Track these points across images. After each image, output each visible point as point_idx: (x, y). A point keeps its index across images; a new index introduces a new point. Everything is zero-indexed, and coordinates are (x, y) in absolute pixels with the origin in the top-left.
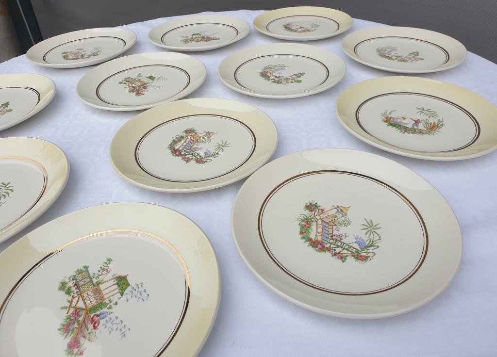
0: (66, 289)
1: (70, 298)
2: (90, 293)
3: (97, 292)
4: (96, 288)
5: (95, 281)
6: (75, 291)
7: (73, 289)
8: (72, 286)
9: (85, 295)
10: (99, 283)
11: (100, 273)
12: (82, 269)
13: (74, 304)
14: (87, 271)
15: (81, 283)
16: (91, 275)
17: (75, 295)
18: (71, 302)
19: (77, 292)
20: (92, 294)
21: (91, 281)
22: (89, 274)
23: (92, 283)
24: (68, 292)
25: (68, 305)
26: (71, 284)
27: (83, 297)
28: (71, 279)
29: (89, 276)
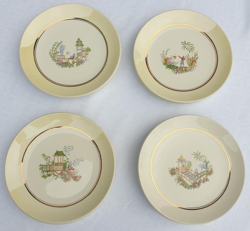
0: (47, 176)
1: (53, 175)
2: (56, 167)
3: (57, 164)
4: (55, 164)
5: (51, 164)
6: (51, 172)
7: (49, 173)
8: (47, 173)
9: (56, 169)
10: (53, 162)
11: (48, 161)
12: (40, 167)
13: (57, 174)
14: (43, 166)
15: (48, 169)
16: (47, 164)
17: (53, 173)
18: (55, 175)
19: (52, 172)
20: (57, 167)
21: (50, 165)
22: (45, 165)
23: (51, 165)
24: (49, 175)
25: (56, 177)
26: (46, 174)
27: (56, 170)
28: (43, 173)
29: (46, 165)
